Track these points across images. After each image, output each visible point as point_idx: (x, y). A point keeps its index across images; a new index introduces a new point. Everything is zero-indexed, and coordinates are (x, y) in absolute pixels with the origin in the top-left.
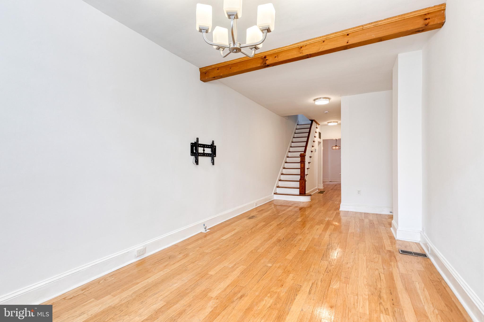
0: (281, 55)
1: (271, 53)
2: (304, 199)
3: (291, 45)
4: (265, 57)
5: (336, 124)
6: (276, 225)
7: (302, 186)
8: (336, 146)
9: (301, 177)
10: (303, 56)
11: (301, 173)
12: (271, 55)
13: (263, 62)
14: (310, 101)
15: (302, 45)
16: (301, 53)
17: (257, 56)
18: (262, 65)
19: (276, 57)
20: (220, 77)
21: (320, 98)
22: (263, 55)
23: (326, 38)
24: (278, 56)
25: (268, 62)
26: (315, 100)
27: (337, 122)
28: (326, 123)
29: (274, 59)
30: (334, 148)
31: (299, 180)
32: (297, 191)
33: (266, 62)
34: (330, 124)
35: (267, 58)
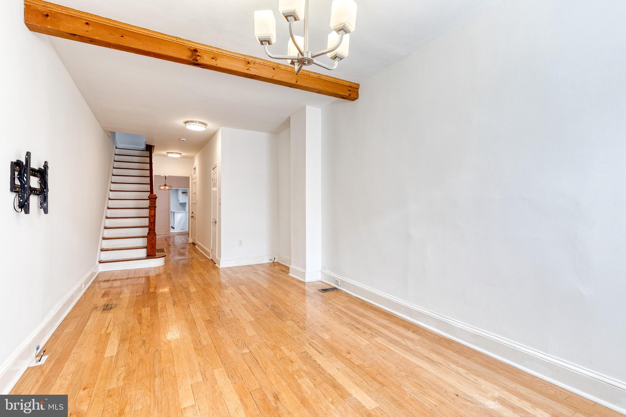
0: (220, 59)
1: (206, 49)
2: (157, 263)
3: (236, 53)
4: (195, 51)
5: (179, 156)
6: (172, 305)
7: (151, 244)
8: (165, 185)
9: (150, 230)
10: (250, 75)
11: (149, 224)
12: (206, 52)
13: (192, 56)
14: (180, 122)
15: (250, 61)
16: (249, 70)
17: (182, 43)
18: (191, 60)
19: (213, 58)
20: (89, 40)
21: (196, 122)
22: (194, 46)
23: (277, 67)
24: (217, 59)
25: (201, 61)
26: (186, 122)
27: (181, 154)
28: (164, 153)
29: (210, 59)
30: (163, 188)
31: (146, 234)
32: (143, 253)
33: (197, 58)
34: (170, 155)
35: (198, 54)
